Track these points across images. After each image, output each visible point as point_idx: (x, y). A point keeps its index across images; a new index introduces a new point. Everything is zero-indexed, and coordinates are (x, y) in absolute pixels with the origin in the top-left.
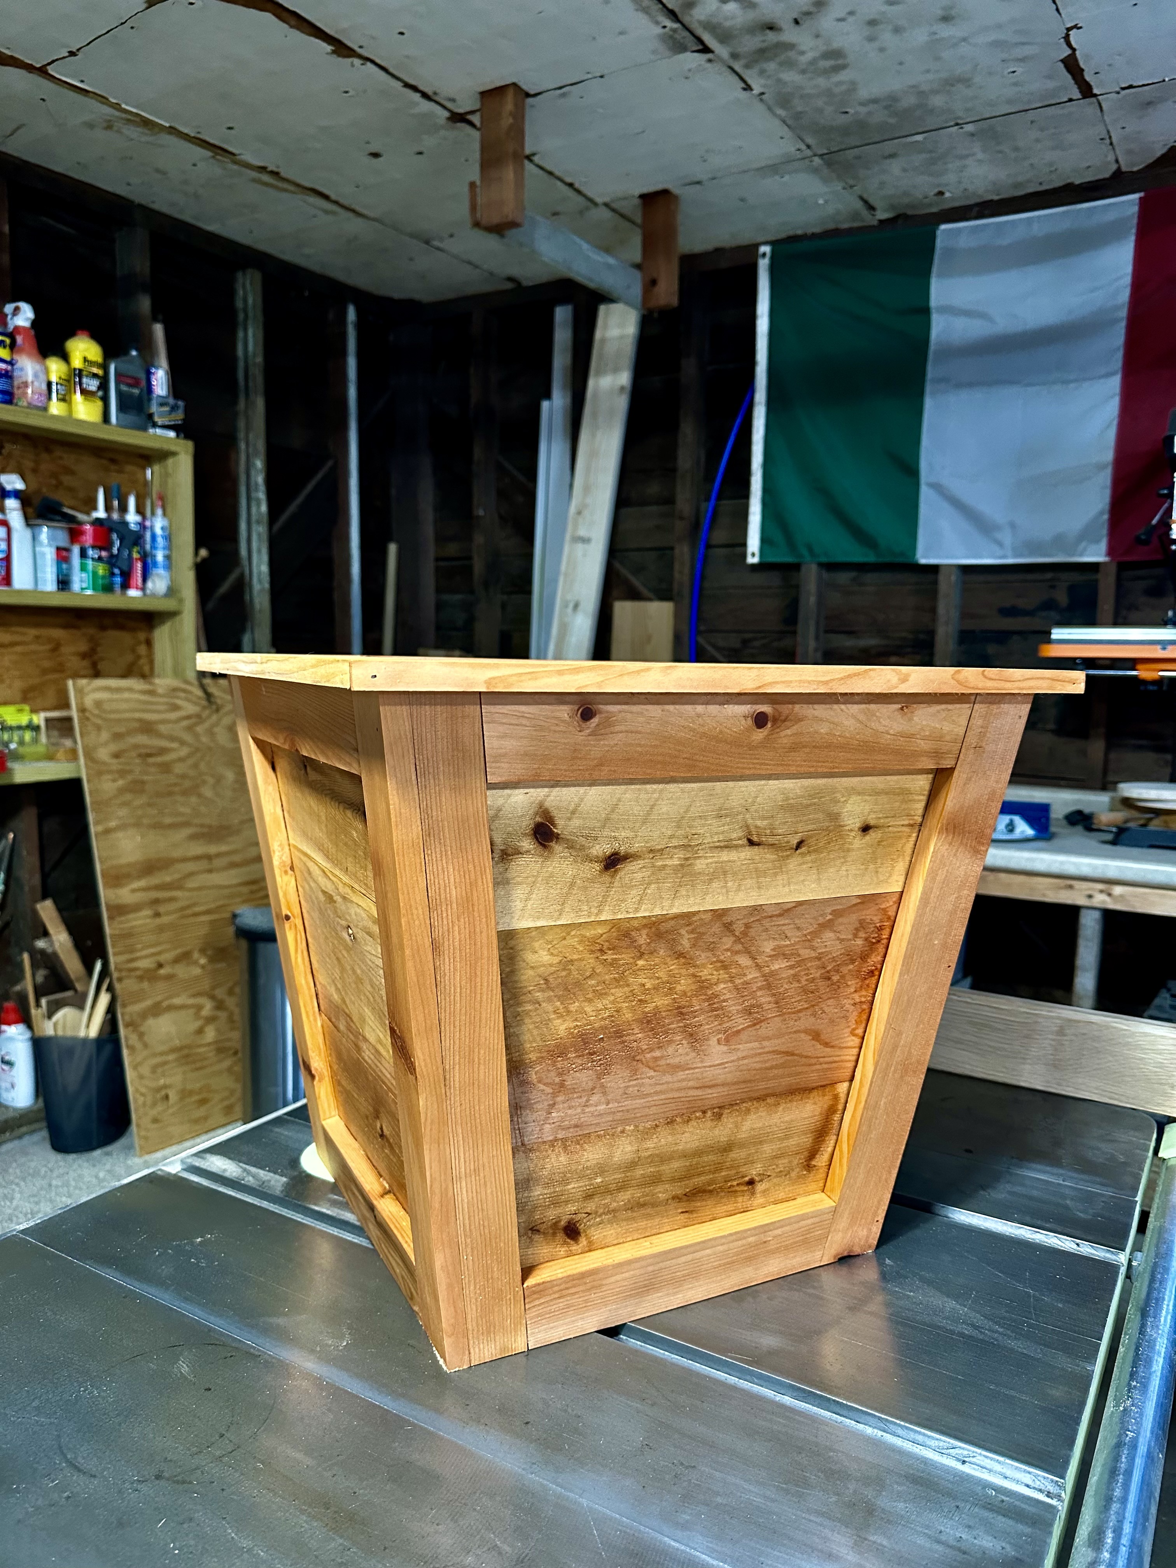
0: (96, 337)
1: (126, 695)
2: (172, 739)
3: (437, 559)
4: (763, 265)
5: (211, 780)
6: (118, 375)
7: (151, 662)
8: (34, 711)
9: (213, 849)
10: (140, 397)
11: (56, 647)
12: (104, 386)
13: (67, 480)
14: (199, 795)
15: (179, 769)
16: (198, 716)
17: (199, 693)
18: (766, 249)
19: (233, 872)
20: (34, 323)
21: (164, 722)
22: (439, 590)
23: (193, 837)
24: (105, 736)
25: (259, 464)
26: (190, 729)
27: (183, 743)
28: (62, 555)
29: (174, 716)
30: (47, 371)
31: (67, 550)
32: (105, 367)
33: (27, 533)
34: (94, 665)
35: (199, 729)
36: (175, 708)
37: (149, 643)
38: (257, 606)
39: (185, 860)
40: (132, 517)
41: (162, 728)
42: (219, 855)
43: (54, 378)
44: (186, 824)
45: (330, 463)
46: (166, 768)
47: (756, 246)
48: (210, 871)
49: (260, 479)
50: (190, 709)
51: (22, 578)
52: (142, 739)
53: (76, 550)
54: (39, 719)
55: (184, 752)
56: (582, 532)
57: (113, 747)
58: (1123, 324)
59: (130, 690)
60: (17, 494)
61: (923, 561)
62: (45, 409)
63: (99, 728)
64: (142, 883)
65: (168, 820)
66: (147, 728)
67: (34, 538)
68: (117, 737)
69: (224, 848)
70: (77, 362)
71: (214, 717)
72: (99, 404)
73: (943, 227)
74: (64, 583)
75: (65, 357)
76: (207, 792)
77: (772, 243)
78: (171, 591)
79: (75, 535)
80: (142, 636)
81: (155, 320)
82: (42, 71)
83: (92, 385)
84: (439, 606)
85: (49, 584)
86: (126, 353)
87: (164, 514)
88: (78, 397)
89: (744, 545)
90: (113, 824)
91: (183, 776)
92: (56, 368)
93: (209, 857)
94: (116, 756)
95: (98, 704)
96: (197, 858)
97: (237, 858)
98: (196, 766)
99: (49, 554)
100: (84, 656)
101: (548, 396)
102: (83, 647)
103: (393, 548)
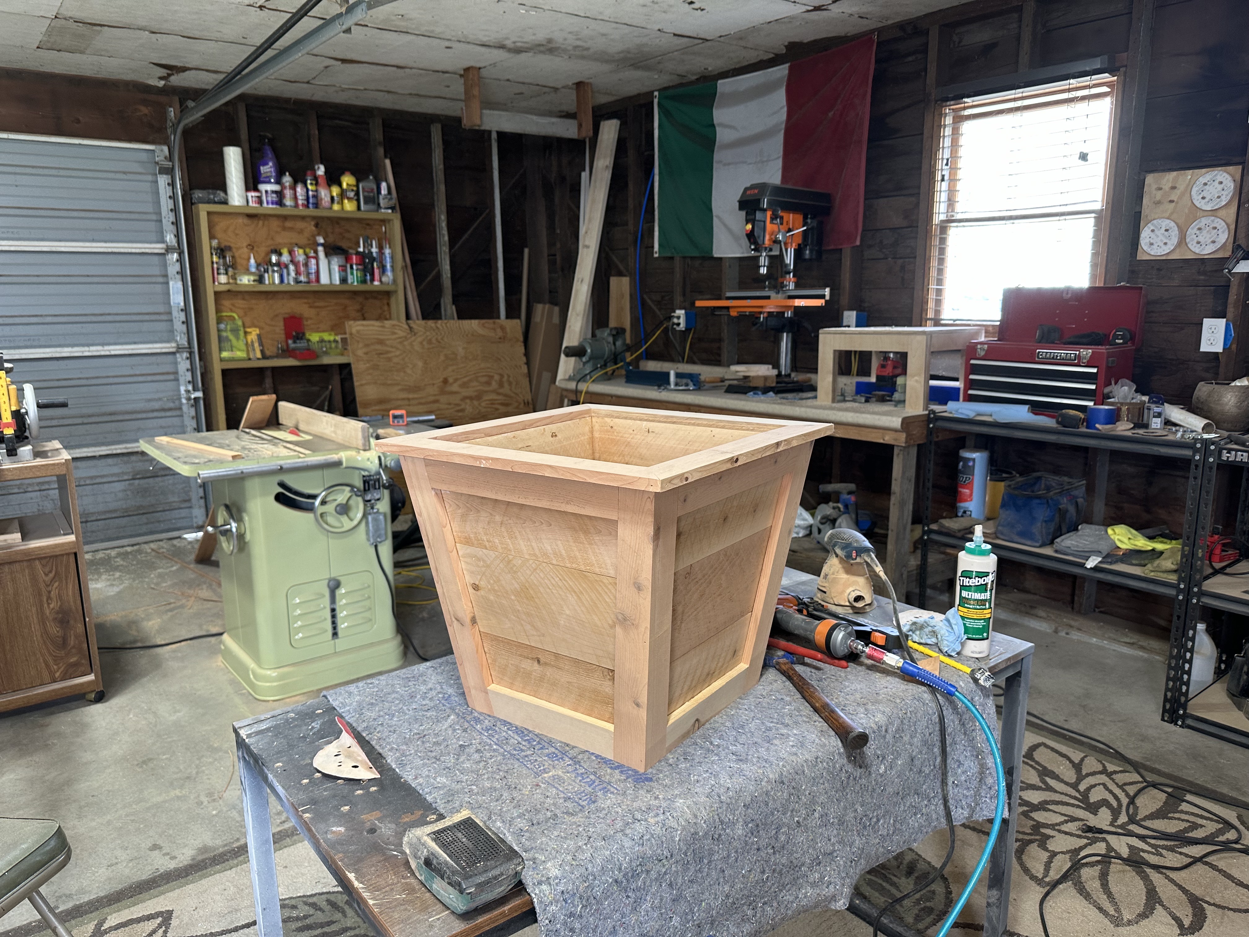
0: (353, 174)
1: (371, 328)
2: (392, 347)
3: (549, 256)
4: (656, 101)
5: (411, 366)
6: (363, 189)
7: (390, 313)
8: (336, 334)
9: (411, 396)
10: (374, 197)
11: (345, 307)
12: (357, 194)
13: (347, 235)
14: (405, 372)
15: (395, 360)
16: (406, 337)
17: (406, 327)
18: (656, 93)
19: (421, 407)
20: (326, 172)
21: (388, 339)
22: (550, 272)
23: (402, 390)
24: (361, 345)
25: (443, 217)
26: (401, 343)
27: (397, 349)
28: (343, 268)
29: (394, 337)
30: (331, 192)
31: (346, 267)
32: (357, 186)
33: (326, 261)
34: (363, 315)
35: (406, 343)
36: (394, 333)
37: (388, 304)
38: (445, 286)
39: (397, 399)
40: (374, 250)
41: (388, 342)
42: (413, 399)
43: (335, 194)
44: (398, 384)
45: (488, 211)
46: (389, 359)
47: (652, 92)
48: (409, 405)
49: (444, 225)
50: (401, 334)
51: (324, 279)
52: (378, 347)
53: (348, 266)
54: (338, 338)
55: (398, 353)
56: (587, 243)
57: (365, 350)
58: (783, 131)
59: (373, 325)
60: (322, 245)
61: (715, 256)
62: (331, 208)
63: (358, 342)
64: (377, 408)
65: (389, 382)
66: (381, 342)
67: (329, 263)
68: (367, 345)
69: (416, 396)
70: (345, 186)
71: (413, 338)
72: (355, 203)
73: (720, 82)
74: (344, 280)
75: (340, 185)
76: (409, 371)
77: (659, 90)
78: (395, 281)
79: (348, 259)
80: (385, 302)
81: (386, 157)
82: (308, 82)
83: (352, 194)
84: (551, 280)
85: (337, 280)
86: (368, 177)
87: (390, 247)
88: (346, 201)
89: (653, 247)
90: (364, 382)
91: (398, 364)
92: (335, 191)
93: (409, 399)
94: (366, 353)
95: (358, 332)
96: (403, 399)
97: (423, 401)
98: (403, 359)
99: (336, 268)
100: (358, 311)
101: (584, 170)
102: (357, 307)
103: (526, 251)
